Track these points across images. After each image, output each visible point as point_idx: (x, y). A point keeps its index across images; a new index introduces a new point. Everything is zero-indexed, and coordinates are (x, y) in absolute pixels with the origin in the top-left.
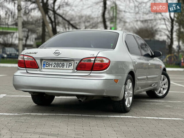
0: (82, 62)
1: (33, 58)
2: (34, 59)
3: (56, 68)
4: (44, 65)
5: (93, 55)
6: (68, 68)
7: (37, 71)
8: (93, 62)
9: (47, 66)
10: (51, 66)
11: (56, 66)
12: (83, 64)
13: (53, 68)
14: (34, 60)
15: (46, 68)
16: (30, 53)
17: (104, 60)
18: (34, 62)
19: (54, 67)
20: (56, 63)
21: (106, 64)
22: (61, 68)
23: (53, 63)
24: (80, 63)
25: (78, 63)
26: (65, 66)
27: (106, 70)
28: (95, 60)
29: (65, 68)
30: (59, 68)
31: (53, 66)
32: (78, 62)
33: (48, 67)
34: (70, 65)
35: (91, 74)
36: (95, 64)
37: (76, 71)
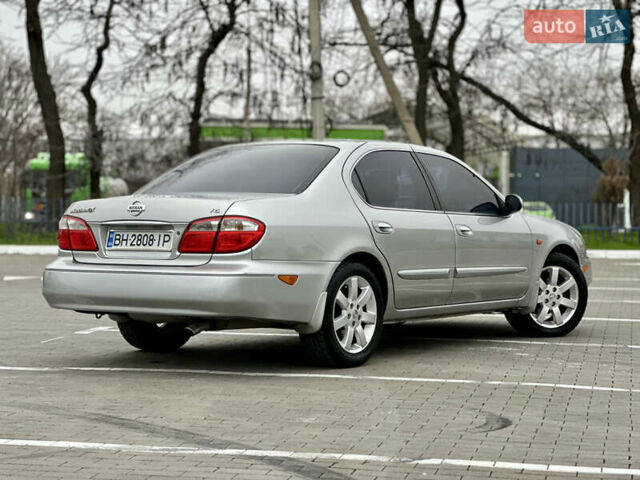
0: (191, 230)
1: (86, 222)
2: (87, 225)
3: (136, 247)
4: (110, 240)
5: (217, 211)
6: (161, 248)
7: (94, 256)
8: (215, 230)
9: (117, 242)
10: (124, 242)
11: (135, 243)
12: (193, 235)
13: (129, 247)
14: (86, 228)
15: (114, 247)
16: (80, 211)
17: (244, 223)
18: (89, 234)
19: (131, 245)
20: (137, 234)
21: (252, 233)
22: (147, 247)
23: (131, 234)
24: (187, 233)
25: (181, 233)
26: (156, 243)
27: (249, 250)
28: (219, 225)
29: (155, 247)
30: (141, 247)
31: (129, 242)
32: (182, 230)
33: (119, 247)
34: (167, 238)
35: (212, 262)
36: (220, 234)
37: (178, 253)
